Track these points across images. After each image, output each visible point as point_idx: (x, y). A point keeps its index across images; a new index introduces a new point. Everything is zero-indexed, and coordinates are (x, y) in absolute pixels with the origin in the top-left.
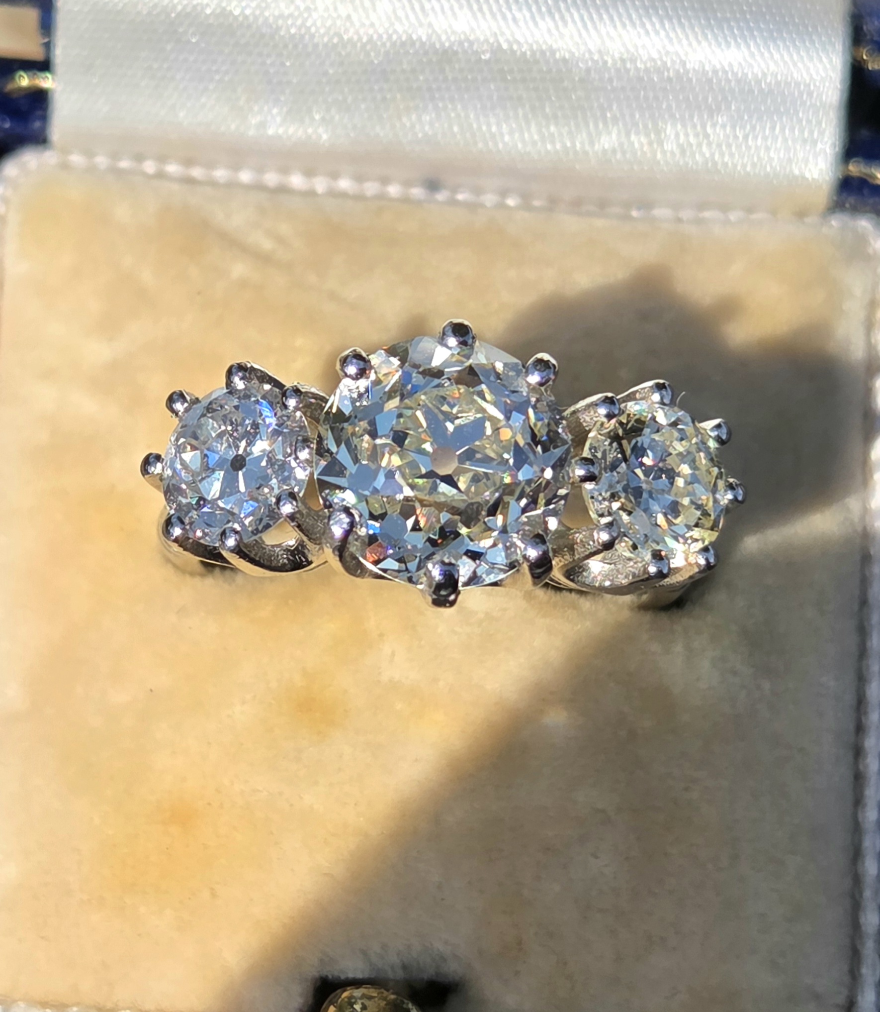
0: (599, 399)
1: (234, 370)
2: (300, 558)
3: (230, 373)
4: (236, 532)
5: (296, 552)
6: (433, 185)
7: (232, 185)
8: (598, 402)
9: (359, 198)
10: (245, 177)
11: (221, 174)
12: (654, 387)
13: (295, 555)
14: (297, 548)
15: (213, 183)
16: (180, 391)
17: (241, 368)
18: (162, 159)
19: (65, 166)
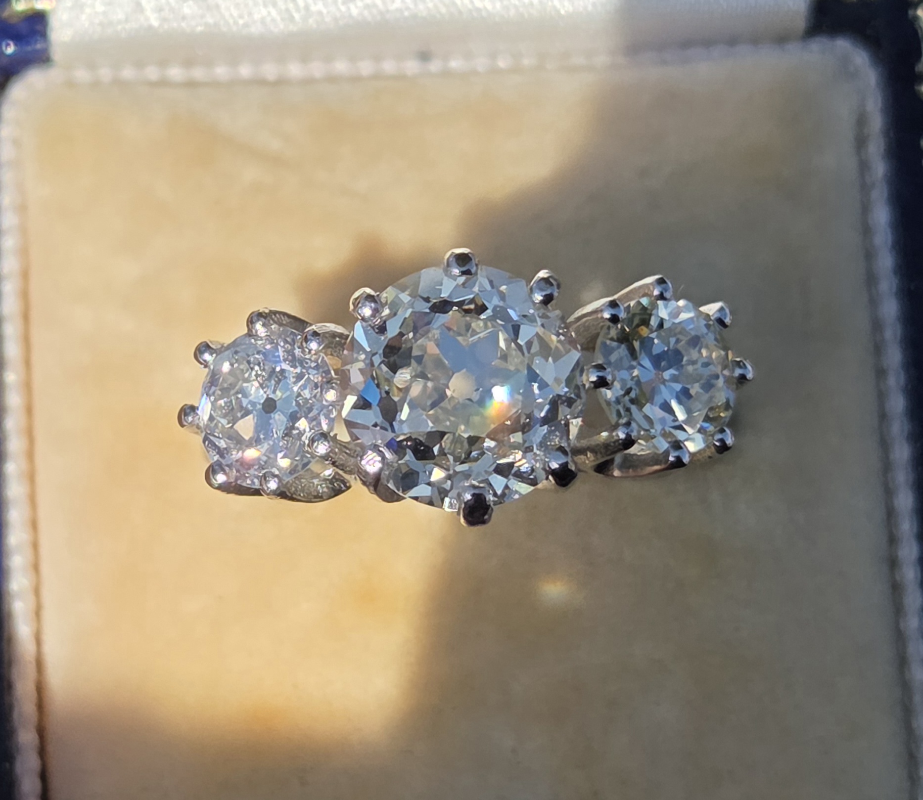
0: (603, 305)
1: (255, 319)
2: (338, 485)
3: (251, 322)
4: (276, 476)
5: (334, 480)
6: (425, 56)
7: (234, 84)
8: (603, 307)
9: (356, 79)
10: (245, 71)
11: (221, 71)
12: (655, 283)
13: (334, 483)
14: (334, 477)
15: (215, 84)
16: (205, 342)
17: (260, 315)
18: (163, 64)
19: (70, 84)
